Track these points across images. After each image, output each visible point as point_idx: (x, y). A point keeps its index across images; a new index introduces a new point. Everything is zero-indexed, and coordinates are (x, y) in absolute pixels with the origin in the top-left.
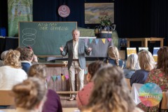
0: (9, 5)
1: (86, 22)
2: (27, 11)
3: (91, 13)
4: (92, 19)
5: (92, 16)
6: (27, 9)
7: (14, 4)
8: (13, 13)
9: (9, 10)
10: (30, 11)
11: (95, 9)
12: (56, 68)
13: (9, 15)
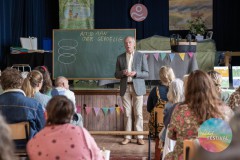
0: (61, 6)
1: (171, 28)
2: (86, 14)
3: (178, 15)
4: (179, 23)
5: (180, 19)
6: (86, 10)
7: (69, 4)
8: (67, 16)
9: (61, 12)
10: (90, 13)
11: (184, 9)
12: (109, 96)
13: (60, 19)
